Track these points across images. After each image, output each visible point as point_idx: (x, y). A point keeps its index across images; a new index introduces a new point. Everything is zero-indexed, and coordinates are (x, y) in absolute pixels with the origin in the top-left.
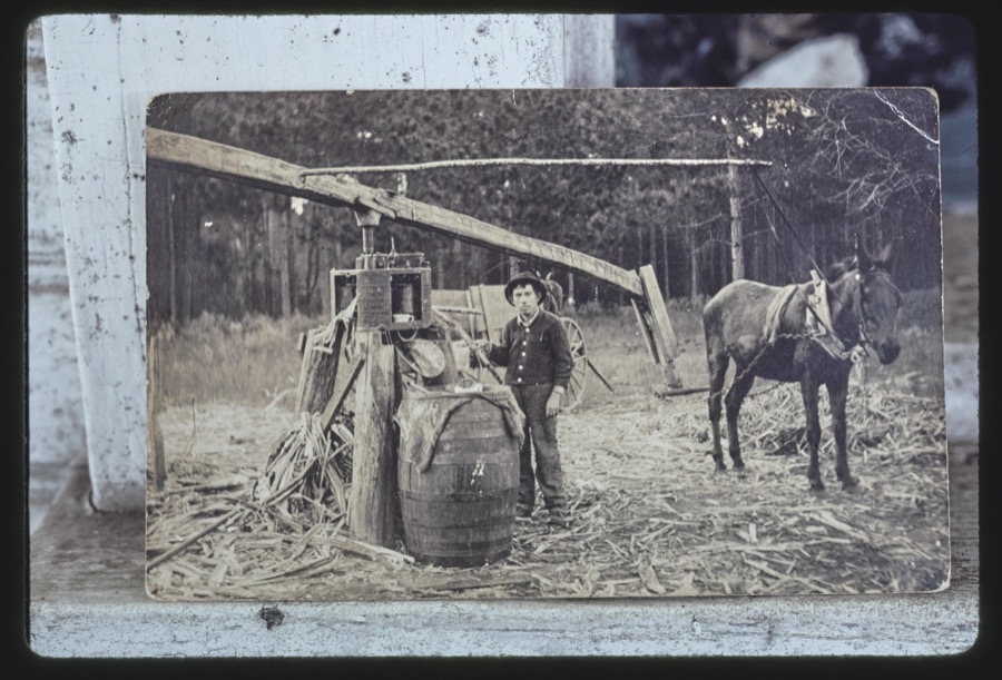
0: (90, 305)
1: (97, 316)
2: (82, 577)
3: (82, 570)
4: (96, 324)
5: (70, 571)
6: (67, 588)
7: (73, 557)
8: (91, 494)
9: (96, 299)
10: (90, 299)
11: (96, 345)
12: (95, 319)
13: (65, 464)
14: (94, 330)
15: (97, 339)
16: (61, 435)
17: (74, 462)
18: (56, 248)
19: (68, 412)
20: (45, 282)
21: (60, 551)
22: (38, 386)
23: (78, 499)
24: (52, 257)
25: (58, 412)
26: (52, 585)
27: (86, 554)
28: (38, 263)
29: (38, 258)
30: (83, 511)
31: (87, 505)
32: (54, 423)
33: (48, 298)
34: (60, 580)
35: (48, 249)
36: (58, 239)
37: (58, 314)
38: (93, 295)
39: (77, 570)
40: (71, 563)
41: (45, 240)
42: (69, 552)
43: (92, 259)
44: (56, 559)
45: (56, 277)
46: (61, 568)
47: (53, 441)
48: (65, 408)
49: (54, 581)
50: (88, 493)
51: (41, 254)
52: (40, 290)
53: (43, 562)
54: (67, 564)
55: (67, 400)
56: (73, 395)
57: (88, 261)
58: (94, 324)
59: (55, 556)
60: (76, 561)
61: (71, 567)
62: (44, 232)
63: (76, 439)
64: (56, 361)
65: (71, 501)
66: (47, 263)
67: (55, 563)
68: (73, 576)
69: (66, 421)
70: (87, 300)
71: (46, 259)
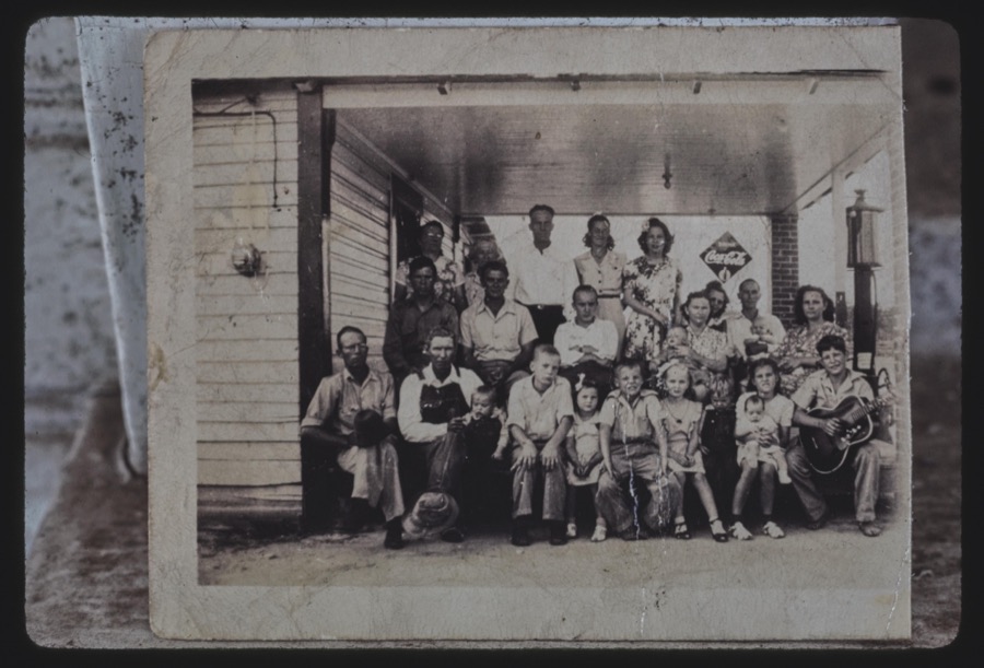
0: (124, 185)
1: (134, 198)
2: (124, 600)
3: (125, 586)
4: (132, 211)
5: (107, 589)
6: (106, 621)
7: (110, 563)
8: (126, 445)
9: (132, 174)
10: (123, 174)
11: (133, 241)
12: (130, 203)
13: (82, 388)
14: (129, 220)
15: (135, 232)
16: (75, 350)
17: (95, 387)
18: (62, 82)
19: (84, 317)
20: (46, 132)
21: (90, 551)
22: (40, 281)
23: (108, 454)
24: (57, 96)
25: (70, 317)
26: (83, 616)
27: (128, 556)
28: (37, 104)
29: (37, 97)
30: (117, 476)
31: (121, 467)
32: (65, 334)
33: (51, 154)
34: (94, 606)
35: (50, 83)
36: (65, 69)
37: (68, 178)
38: (129, 169)
39: (118, 588)
40: (107, 574)
41: (47, 71)
42: (103, 552)
43: (126, 114)
44: (85, 566)
45: (63, 124)
46: (93, 582)
47: (64, 358)
48: (81, 313)
49: (86, 609)
50: (121, 445)
51: (40, 91)
52: (42, 143)
53: (64, 572)
54: (102, 576)
55: (84, 301)
56: (92, 293)
57: (120, 118)
58: (128, 210)
59: (83, 561)
60: (115, 571)
61: (107, 581)
62: (44, 59)
63: (98, 357)
64: (67, 245)
65: (96, 457)
66: (49, 105)
67: (83, 574)
68: (113, 598)
69: (82, 331)
70: (119, 176)
71: (48, 98)
